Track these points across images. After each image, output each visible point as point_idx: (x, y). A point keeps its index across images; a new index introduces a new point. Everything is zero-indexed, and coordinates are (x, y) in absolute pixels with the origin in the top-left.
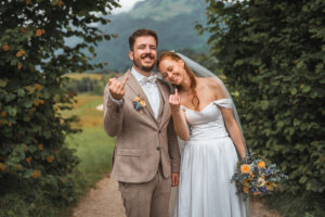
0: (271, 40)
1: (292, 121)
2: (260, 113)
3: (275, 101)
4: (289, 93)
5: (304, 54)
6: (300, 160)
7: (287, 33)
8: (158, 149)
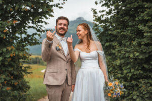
0: (122, 33)
1: (131, 70)
2: (116, 67)
3: (123, 61)
4: (129, 57)
5: (136, 39)
6: (134, 89)
7: (129, 30)
8: (66, 70)
